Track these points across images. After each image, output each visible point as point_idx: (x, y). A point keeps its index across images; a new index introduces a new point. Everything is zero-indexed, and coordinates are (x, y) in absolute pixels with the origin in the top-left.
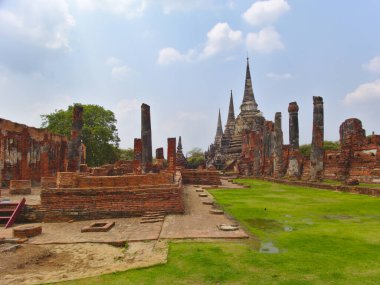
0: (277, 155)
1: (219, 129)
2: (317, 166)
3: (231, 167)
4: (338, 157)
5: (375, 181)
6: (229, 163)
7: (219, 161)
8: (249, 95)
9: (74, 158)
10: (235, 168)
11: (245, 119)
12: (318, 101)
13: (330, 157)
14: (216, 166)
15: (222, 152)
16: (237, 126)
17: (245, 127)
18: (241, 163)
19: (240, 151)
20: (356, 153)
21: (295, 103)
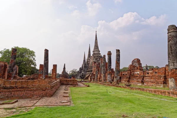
0: (103, 73)
1: (84, 60)
2: (117, 78)
3: (87, 78)
4: (126, 74)
5: (138, 84)
6: (87, 76)
7: (82, 75)
8: (96, 47)
9: (11, 72)
10: (89, 78)
11: (94, 57)
12: (118, 51)
13: (124, 74)
14: (81, 78)
15: (84, 71)
16: (91, 60)
17: (94, 60)
18: (92, 76)
19: (92, 71)
20: (132, 73)
21: (110, 52)
